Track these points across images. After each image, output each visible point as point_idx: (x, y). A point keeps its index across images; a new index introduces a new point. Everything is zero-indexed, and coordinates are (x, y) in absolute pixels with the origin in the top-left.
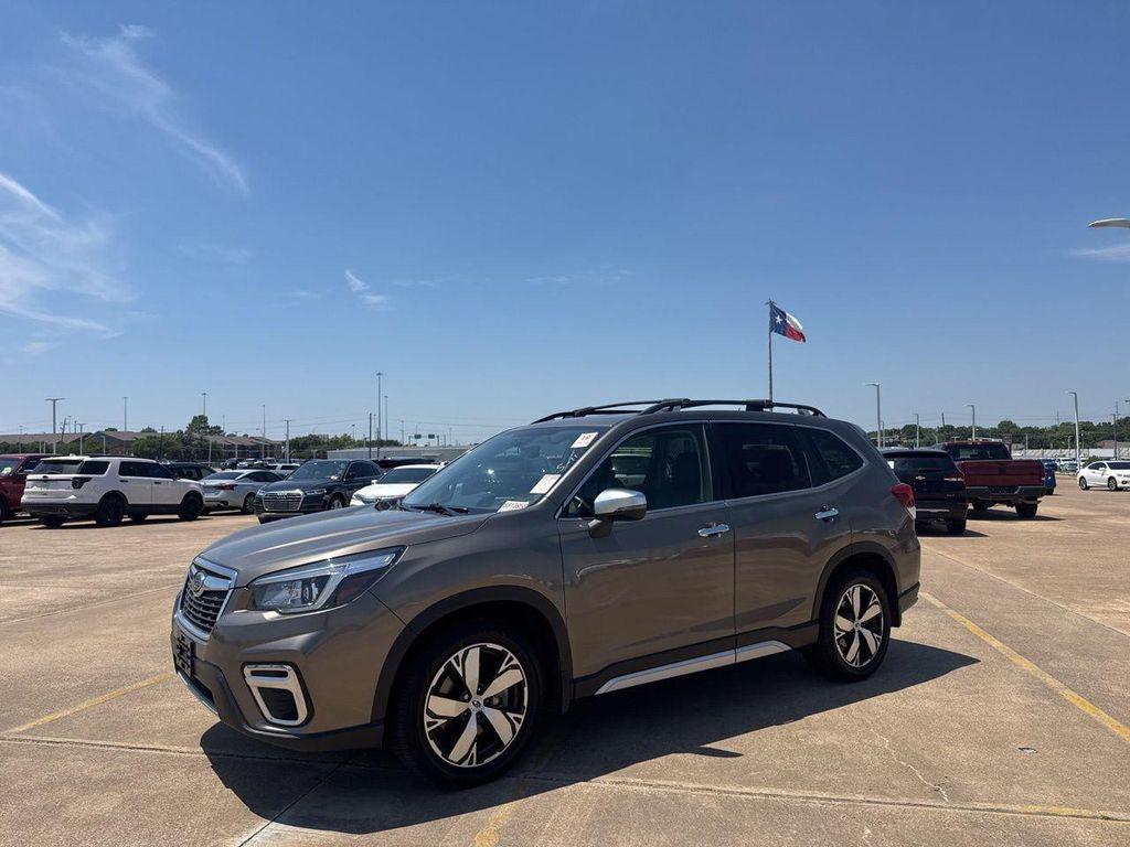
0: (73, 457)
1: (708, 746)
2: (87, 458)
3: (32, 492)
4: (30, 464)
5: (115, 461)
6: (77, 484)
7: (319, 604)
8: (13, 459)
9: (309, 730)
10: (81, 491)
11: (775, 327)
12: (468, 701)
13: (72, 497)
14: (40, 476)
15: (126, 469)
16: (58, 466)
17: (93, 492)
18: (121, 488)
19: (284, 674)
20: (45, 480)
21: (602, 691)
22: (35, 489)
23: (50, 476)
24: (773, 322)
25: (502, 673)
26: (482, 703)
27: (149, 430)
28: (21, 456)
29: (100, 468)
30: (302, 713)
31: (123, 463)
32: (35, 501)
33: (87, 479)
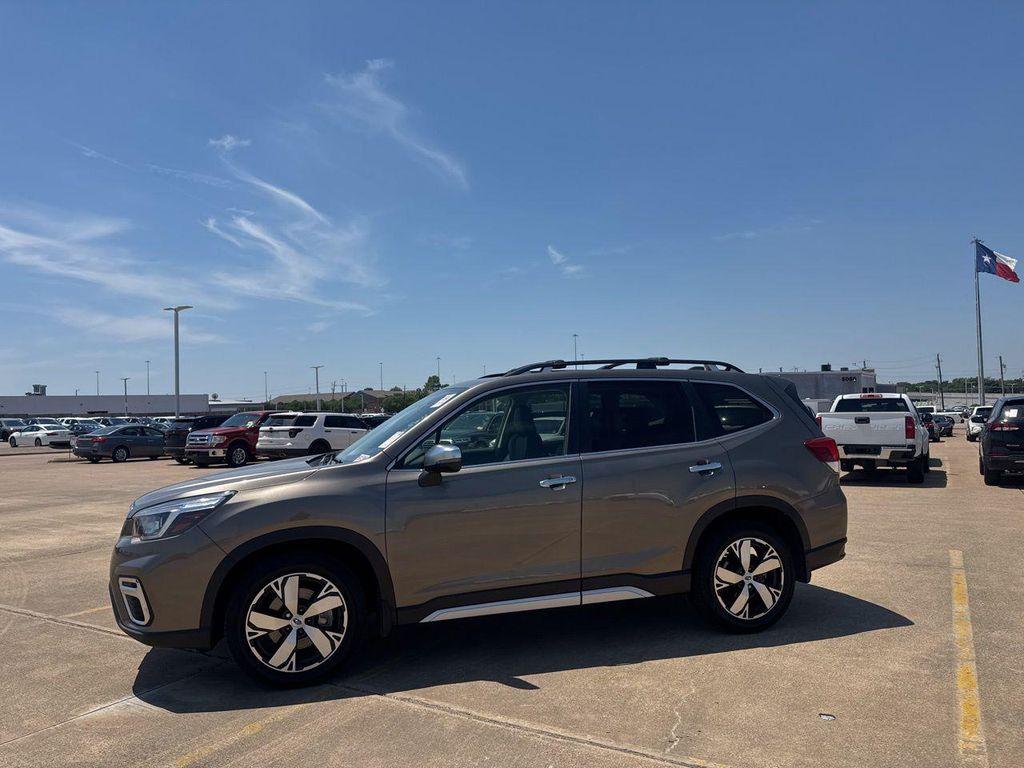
0: (291, 413)
1: (520, 677)
2: (300, 414)
3: (263, 441)
4: (263, 419)
5: (321, 416)
6: (293, 433)
7: (160, 534)
8: (256, 415)
9: (153, 629)
10: (295, 439)
11: (981, 267)
12: (289, 619)
13: (289, 444)
14: (268, 428)
15: (329, 422)
16: (281, 420)
17: (305, 439)
18: (326, 436)
19: (134, 586)
20: (271, 431)
21: (426, 620)
22: (265, 438)
23: (275, 428)
24: (979, 259)
25: (320, 599)
26: (303, 621)
27: (396, 389)
28: (261, 413)
29: (310, 421)
30: (147, 617)
31: (327, 417)
32: (265, 447)
33: (300, 430)
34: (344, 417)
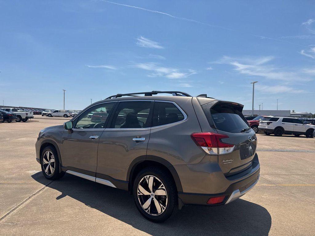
1: (67, 196)
2: (272, 117)
3: (260, 126)
5: (281, 118)
6: (268, 124)
10: (269, 125)
13: (267, 127)
14: (261, 121)
15: (285, 120)
16: (265, 119)
17: (273, 126)
18: (282, 126)
22: (261, 124)
23: (263, 121)
26: (50, 163)
29: (276, 119)
31: (284, 118)
33: (272, 122)
34: (292, 119)
